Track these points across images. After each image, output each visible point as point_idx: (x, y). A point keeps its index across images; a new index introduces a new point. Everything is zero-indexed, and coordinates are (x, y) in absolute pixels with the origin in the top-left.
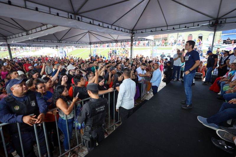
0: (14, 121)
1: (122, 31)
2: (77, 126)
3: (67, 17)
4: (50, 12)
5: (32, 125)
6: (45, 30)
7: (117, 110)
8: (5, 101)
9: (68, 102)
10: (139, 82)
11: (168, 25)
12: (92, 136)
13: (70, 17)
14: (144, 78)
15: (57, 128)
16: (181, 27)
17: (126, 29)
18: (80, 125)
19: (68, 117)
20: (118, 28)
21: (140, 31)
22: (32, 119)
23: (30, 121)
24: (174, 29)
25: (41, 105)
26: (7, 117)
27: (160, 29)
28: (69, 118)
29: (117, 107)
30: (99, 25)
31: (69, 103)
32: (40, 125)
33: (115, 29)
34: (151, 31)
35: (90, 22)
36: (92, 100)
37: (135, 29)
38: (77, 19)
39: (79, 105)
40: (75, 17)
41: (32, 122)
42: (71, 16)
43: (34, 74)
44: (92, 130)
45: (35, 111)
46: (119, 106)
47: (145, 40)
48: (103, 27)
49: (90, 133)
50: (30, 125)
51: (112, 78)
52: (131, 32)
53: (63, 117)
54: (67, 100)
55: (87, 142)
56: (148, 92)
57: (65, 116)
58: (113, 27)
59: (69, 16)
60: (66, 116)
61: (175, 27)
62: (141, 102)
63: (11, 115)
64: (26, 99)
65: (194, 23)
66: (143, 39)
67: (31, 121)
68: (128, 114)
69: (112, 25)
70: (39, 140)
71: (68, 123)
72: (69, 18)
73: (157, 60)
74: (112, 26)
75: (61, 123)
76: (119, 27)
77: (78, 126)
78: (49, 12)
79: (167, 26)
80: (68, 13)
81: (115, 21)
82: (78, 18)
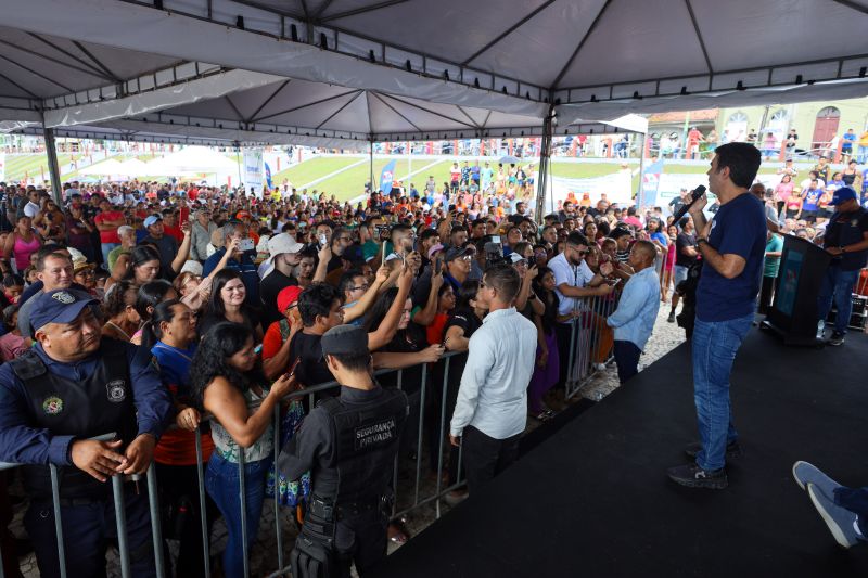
0: (37, 456)
1: (504, 91)
2: (282, 493)
3: (277, 32)
4: (210, 15)
5: (104, 480)
6: (189, 80)
7: (453, 441)
8: (13, 373)
9: (251, 391)
10: (560, 320)
11: (715, 70)
12: (333, 544)
13: (288, 34)
14: (585, 302)
15: (201, 493)
16: (775, 79)
17: (522, 86)
18: (293, 487)
19: (247, 456)
20: (489, 77)
21: (587, 94)
22: (107, 454)
23: (98, 464)
24: (740, 87)
25: (146, 399)
26: (13, 439)
27: (677, 86)
28: (250, 457)
29: (456, 426)
30: (408, 67)
31: (254, 397)
32: (135, 478)
33: (477, 85)
34: (636, 96)
35: (372, 52)
36: (344, 393)
37: (566, 81)
38: (316, 39)
39: (295, 406)
40: (310, 34)
41: (107, 468)
42: (293, 28)
43: (142, 262)
44: (336, 516)
45: (121, 424)
46: (465, 425)
47: (606, 130)
48: (425, 75)
49: (327, 530)
50: (96, 476)
51: (444, 296)
52: (545, 95)
53: (230, 453)
54: (246, 383)
55: (313, 565)
56: (603, 366)
57: (236, 447)
58: (469, 76)
59: (283, 29)
60: (242, 449)
61: (747, 79)
62: (564, 408)
63: (30, 433)
64: (91, 370)
65: (841, 60)
66: (601, 128)
67: (103, 462)
68: (496, 457)
69: (463, 66)
70: (129, 534)
71: (246, 476)
72: (283, 37)
73: (656, 226)
74: (465, 71)
75: (220, 477)
76: (493, 75)
77: (286, 494)
78: (206, 15)
79: (712, 74)
80: (283, 15)
81: (475, 52)
82: (323, 37)
